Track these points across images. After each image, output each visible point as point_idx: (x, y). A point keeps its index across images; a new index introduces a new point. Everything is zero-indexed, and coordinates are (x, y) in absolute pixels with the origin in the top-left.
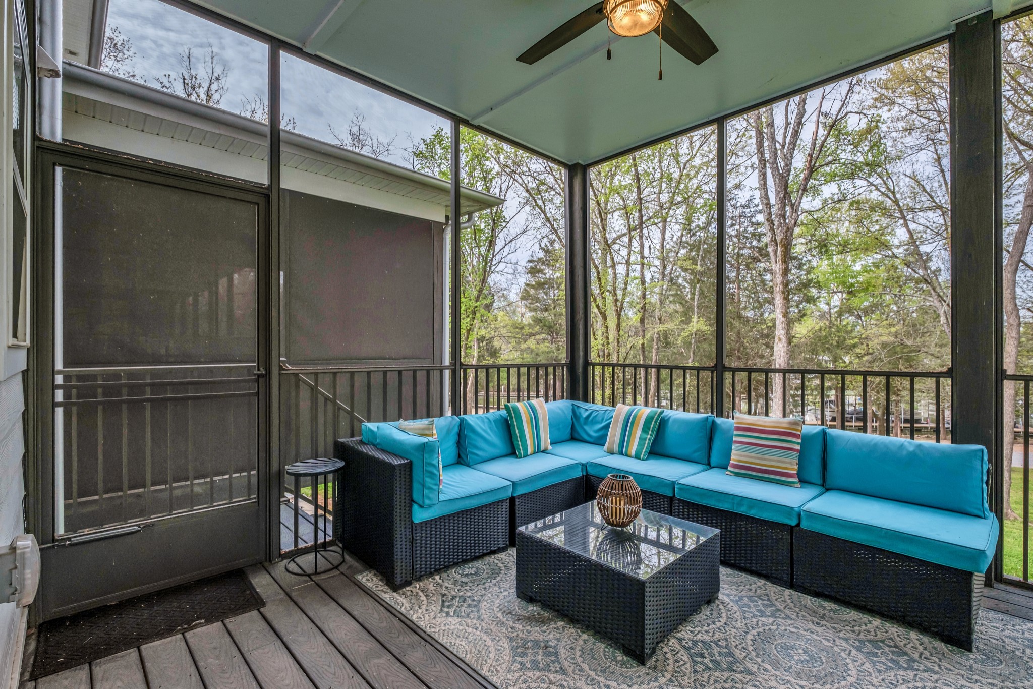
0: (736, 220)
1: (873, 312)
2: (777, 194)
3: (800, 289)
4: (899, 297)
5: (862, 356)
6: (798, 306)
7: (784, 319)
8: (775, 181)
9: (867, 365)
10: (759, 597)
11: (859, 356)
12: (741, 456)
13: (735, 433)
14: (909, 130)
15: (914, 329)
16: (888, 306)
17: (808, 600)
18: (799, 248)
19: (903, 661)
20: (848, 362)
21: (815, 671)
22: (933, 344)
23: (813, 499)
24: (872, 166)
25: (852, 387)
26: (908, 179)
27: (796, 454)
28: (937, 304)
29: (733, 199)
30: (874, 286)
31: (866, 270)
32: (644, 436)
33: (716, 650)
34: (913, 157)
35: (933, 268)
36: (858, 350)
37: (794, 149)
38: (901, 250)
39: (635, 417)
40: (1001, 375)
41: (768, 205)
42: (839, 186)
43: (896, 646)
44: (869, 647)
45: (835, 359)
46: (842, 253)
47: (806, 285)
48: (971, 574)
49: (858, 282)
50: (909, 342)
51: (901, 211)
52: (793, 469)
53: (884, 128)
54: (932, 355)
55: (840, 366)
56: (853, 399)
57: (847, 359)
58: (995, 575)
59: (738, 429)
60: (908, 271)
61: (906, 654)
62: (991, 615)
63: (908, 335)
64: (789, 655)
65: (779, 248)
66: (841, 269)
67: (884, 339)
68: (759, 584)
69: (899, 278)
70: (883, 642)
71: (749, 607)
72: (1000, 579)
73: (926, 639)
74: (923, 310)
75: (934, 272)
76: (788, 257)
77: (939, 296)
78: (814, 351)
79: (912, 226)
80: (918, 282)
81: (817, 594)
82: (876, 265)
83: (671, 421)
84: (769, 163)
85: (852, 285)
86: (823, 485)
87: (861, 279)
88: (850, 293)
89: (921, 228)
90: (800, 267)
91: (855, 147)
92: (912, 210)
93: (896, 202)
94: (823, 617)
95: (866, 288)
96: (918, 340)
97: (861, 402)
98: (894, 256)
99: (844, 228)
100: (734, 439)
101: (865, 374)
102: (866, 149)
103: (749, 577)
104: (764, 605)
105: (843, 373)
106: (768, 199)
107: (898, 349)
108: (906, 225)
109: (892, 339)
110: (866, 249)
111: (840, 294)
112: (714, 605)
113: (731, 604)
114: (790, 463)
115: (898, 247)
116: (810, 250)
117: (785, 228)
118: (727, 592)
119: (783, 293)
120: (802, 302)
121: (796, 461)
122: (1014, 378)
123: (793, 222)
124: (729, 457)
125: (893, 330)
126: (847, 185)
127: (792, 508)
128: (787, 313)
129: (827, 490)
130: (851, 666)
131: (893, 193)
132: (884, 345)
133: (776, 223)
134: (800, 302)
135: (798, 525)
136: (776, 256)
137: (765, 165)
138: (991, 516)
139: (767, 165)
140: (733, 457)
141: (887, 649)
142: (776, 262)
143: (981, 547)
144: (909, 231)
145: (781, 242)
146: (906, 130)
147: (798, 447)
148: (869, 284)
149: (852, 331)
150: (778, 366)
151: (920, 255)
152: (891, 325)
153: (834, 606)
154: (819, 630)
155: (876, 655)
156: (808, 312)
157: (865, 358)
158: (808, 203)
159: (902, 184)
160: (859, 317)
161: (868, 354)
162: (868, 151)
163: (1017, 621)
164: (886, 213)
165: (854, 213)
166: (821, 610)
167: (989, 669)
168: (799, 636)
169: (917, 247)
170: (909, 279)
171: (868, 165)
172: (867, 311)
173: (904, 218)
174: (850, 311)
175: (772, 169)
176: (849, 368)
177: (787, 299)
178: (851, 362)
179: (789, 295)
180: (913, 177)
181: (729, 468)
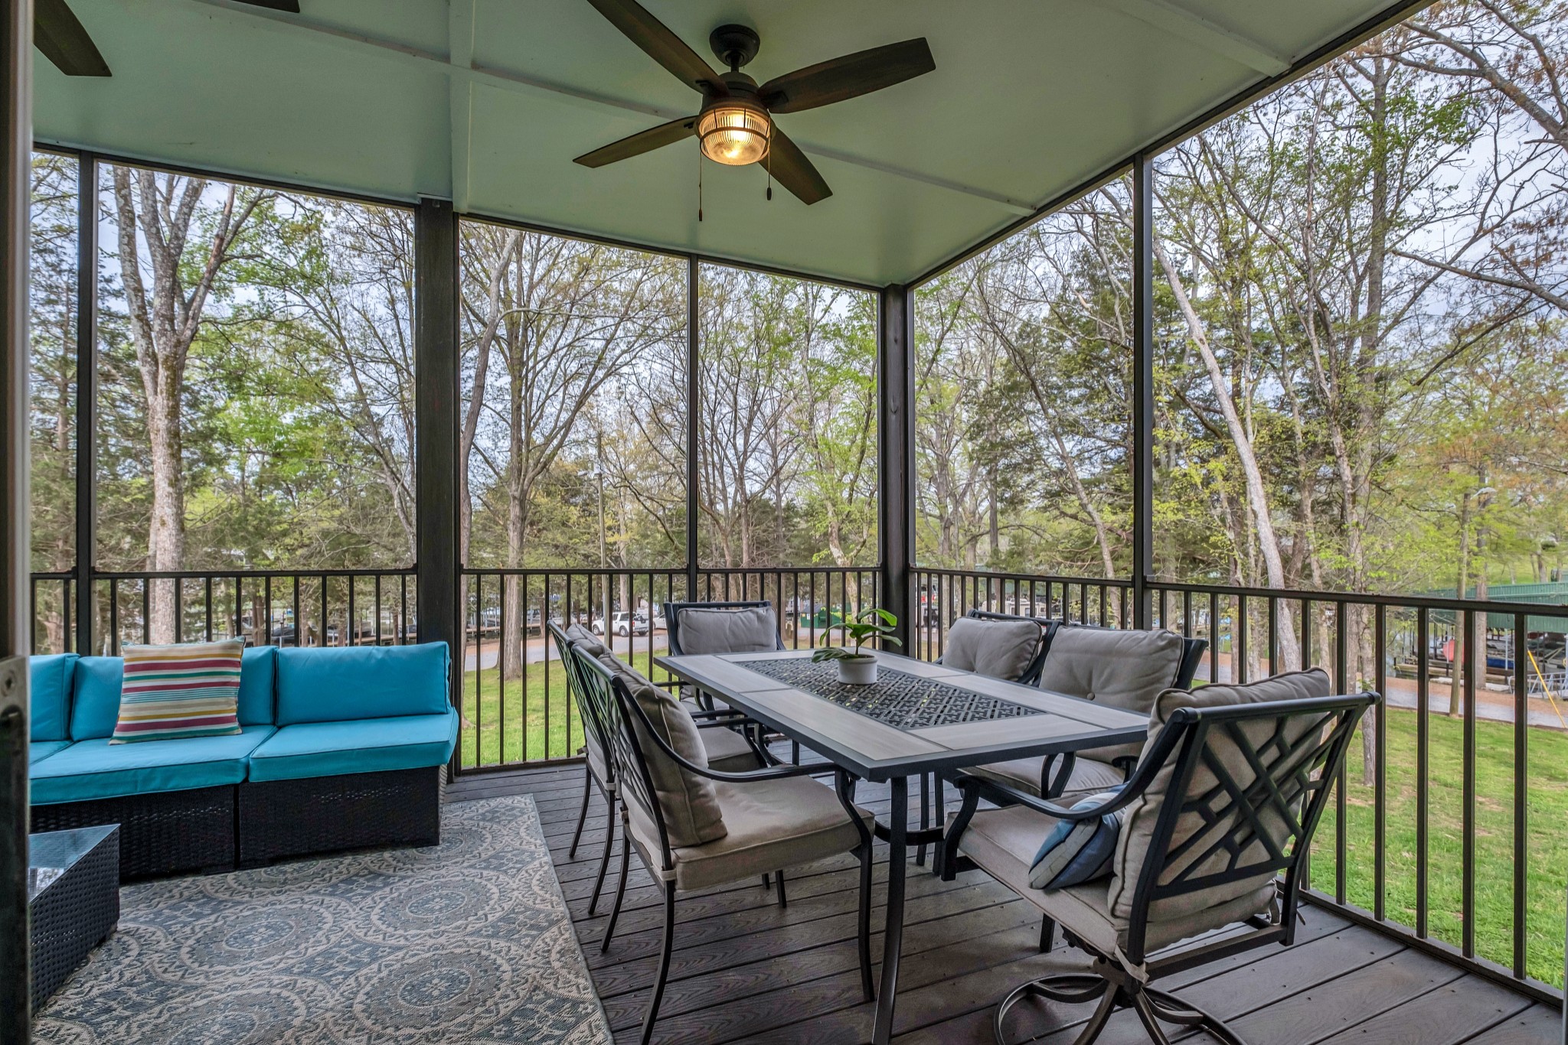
0: (58, 294)
1: (309, 486)
2: (158, 279)
3: (196, 442)
4: (344, 470)
5: (294, 550)
6: (190, 469)
7: (171, 490)
8: (153, 255)
9: (302, 561)
10: (189, 900)
11: (291, 550)
12: (141, 709)
13: (125, 676)
14: (360, 250)
15: (364, 514)
16: (329, 479)
17: (262, 873)
18: (193, 375)
19: (379, 883)
20: (272, 558)
21: (283, 940)
22: (386, 532)
23: (263, 742)
24: (312, 282)
25: (278, 594)
26: (356, 313)
27: (235, 690)
28: (390, 482)
29: (51, 252)
30: (312, 451)
31: (299, 425)
33: (131, 992)
34: (364, 287)
35: (386, 436)
36: (288, 541)
37: (189, 214)
38: (348, 406)
40: (459, 570)
41: (139, 290)
42: (261, 294)
43: (370, 873)
44: (343, 886)
45: (253, 554)
46: (264, 395)
47: (207, 435)
48: (437, 768)
49: (289, 441)
50: (358, 531)
51: (348, 356)
52: (231, 711)
53: (327, 233)
54: (385, 547)
55: (261, 565)
56: (280, 612)
57: (271, 554)
58: (456, 770)
59: (131, 668)
60: (353, 434)
61: (381, 875)
62: (454, 806)
63: (357, 521)
64: (247, 941)
65: (161, 371)
66: (262, 418)
67: (325, 525)
68: (185, 885)
69: (344, 443)
70: (357, 875)
71: (176, 917)
72: (460, 773)
73: (398, 853)
74: (374, 489)
75: (386, 441)
76: (176, 386)
77: (392, 472)
78: (221, 542)
79: (362, 377)
80: (367, 451)
81: (273, 861)
82: (314, 421)
84: (143, 222)
85: (280, 445)
86: (274, 724)
87: (293, 437)
88: (277, 455)
89: (372, 383)
90: (194, 405)
91: (286, 244)
92: (362, 357)
93: (342, 339)
94: (285, 883)
95: (301, 450)
96: (368, 527)
97: (292, 616)
98: (339, 412)
99: (268, 356)
100: (124, 686)
101: (297, 575)
102: (302, 253)
103: (165, 883)
104: (198, 906)
105: (268, 575)
106: (139, 281)
107: (343, 539)
108: (353, 374)
109: (335, 525)
110: (302, 396)
111: (260, 456)
112: (113, 943)
113: (143, 927)
114: (227, 703)
115: (344, 401)
116: (212, 380)
117: (174, 340)
118: (132, 916)
119: (170, 446)
120: (198, 461)
121: (234, 699)
122: (470, 572)
123: (188, 333)
124: (115, 717)
125: (337, 513)
126: (273, 294)
127: (237, 760)
128: (177, 480)
129: (280, 728)
130: (325, 914)
131: (338, 326)
132: (325, 534)
133: (157, 328)
134: (194, 462)
135: (246, 780)
136: (155, 383)
137: (132, 220)
138: (452, 710)
139: (138, 222)
140: (122, 714)
141: (361, 880)
142: (156, 393)
143: (444, 739)
144: (359, 385)
145: (166, 360)
146: (354, 248)
147: (238, 679)
148: (303, 444)
149: (281, 513)
150: (159, 568)
151: (370, 416)
152: (335, 507)
153: (296, 866)
154: (282, 898)
155: (351, 890)
156: (209, 480)
157: (299, 552)
158: (212, 307)
159: (349, 317)
160: (289, 492)
161: (303, 546)
162: (305, 258)
163: (473, 803)
164: (327, 350)
165: (282, 339)
166: (281, 877)
167: (452, 852)
168: (255, 917)
169: (367, 406)
170: (358, 445)
171: (304, 276)
172: (299, 484)
173: (351, 364)
174: (276, 483)
175: (148, 233)
176: (275, 568)
177: (176, 456)
178: (277, 559)
179: (179, 450)
180: (364, 314)
181: (116, 734)
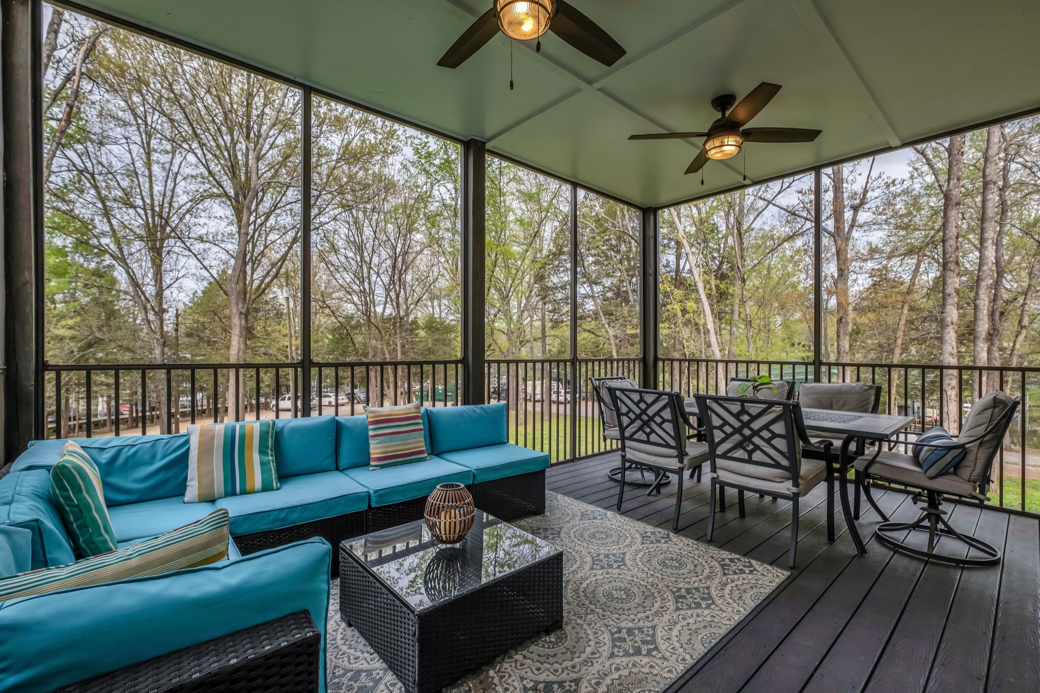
13: (371, 427)
32: (265, 459)
39: (242, 437)
52: (423, 446)
59: (372, 423)
83: (286, 431)
86: (432, 454)
100: (371, 433)
121: (423, 439)
124: (369, 453)
135: (473, 483)
140: (373, 451)
147: (423, 427)
181: (372, 463)
